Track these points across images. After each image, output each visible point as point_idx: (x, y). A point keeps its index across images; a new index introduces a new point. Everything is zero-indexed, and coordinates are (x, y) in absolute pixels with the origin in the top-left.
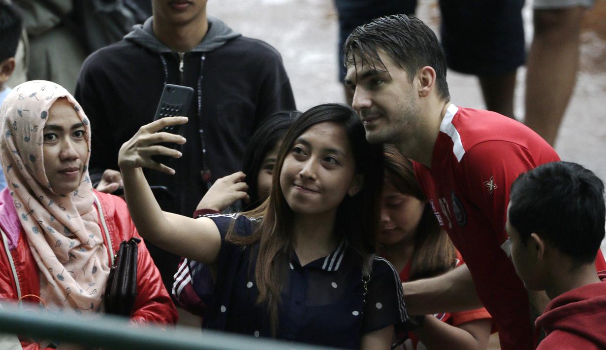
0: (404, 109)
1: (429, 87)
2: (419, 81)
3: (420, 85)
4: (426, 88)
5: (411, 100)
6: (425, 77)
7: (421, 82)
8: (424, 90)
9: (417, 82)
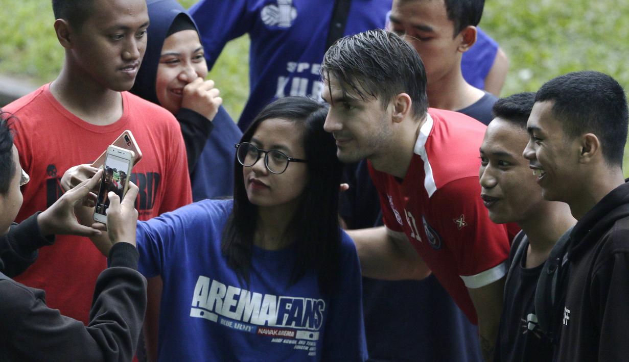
0: (376, 135)
1: (404, 114)
2: (394, 107)
3: (394, 110)
4: (400, 115)
5: (383, 127)
6: (400, 103)
7: (396, 107)
8: (398, 117)
9: (391, 108)
